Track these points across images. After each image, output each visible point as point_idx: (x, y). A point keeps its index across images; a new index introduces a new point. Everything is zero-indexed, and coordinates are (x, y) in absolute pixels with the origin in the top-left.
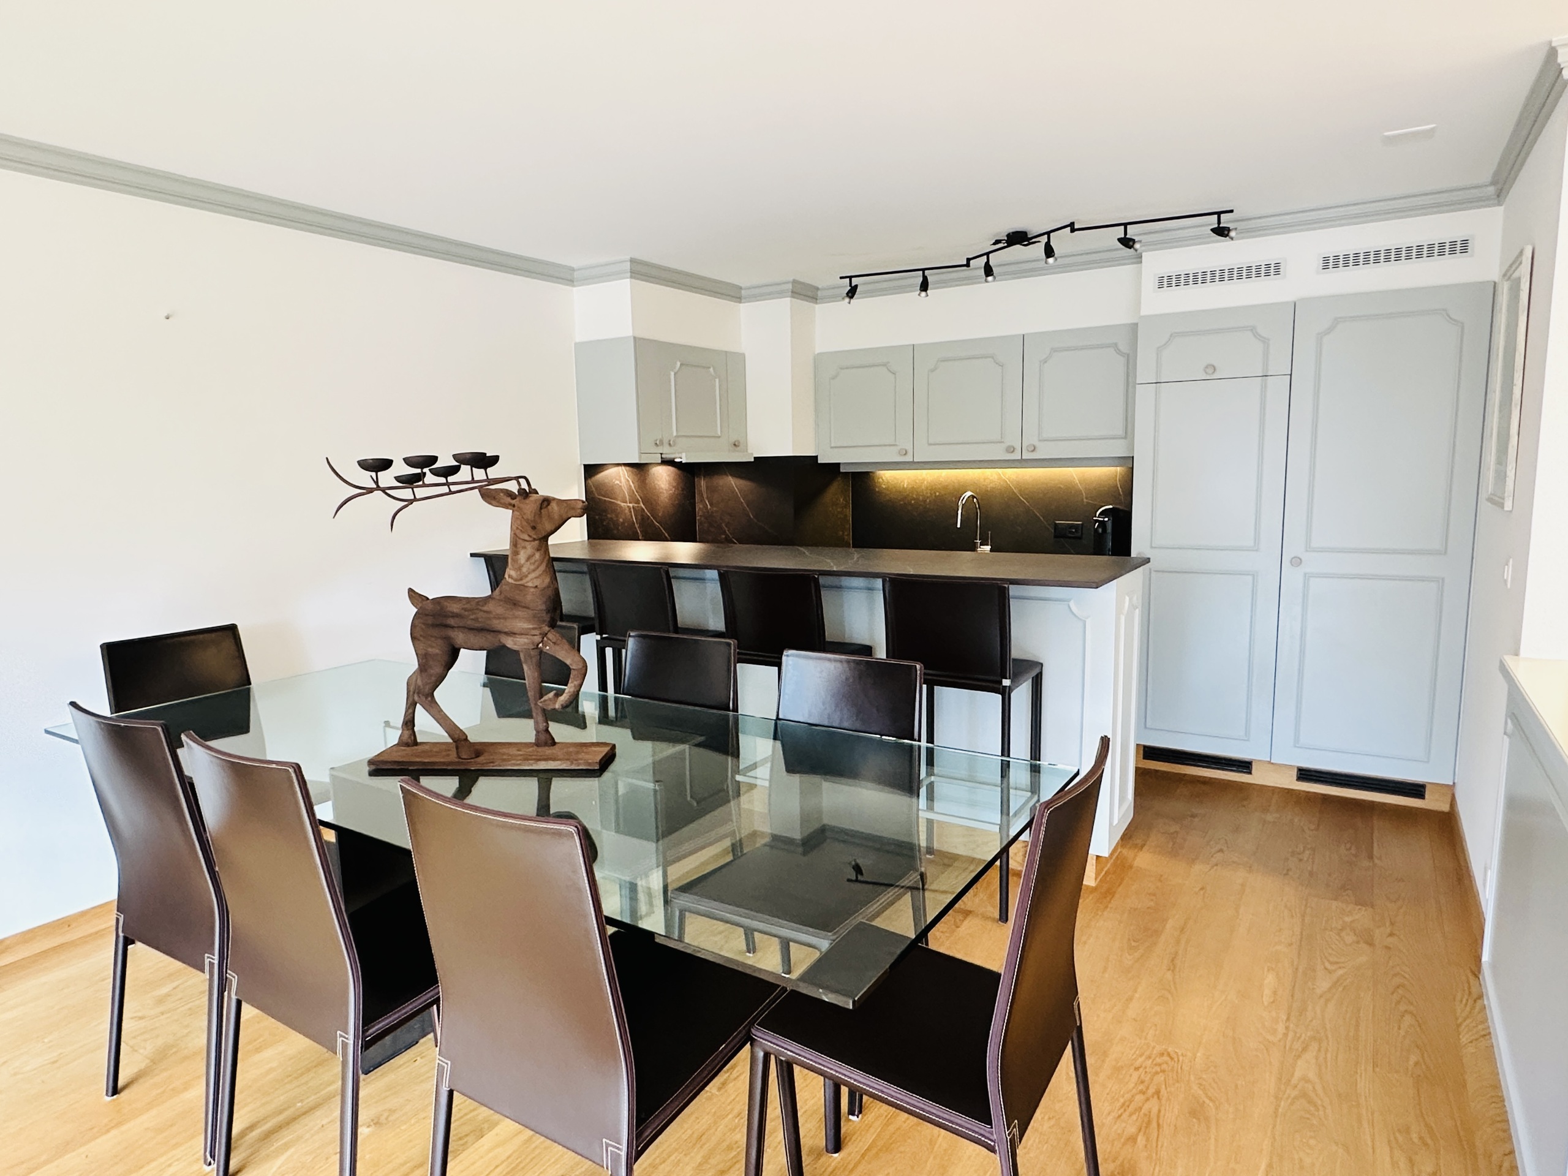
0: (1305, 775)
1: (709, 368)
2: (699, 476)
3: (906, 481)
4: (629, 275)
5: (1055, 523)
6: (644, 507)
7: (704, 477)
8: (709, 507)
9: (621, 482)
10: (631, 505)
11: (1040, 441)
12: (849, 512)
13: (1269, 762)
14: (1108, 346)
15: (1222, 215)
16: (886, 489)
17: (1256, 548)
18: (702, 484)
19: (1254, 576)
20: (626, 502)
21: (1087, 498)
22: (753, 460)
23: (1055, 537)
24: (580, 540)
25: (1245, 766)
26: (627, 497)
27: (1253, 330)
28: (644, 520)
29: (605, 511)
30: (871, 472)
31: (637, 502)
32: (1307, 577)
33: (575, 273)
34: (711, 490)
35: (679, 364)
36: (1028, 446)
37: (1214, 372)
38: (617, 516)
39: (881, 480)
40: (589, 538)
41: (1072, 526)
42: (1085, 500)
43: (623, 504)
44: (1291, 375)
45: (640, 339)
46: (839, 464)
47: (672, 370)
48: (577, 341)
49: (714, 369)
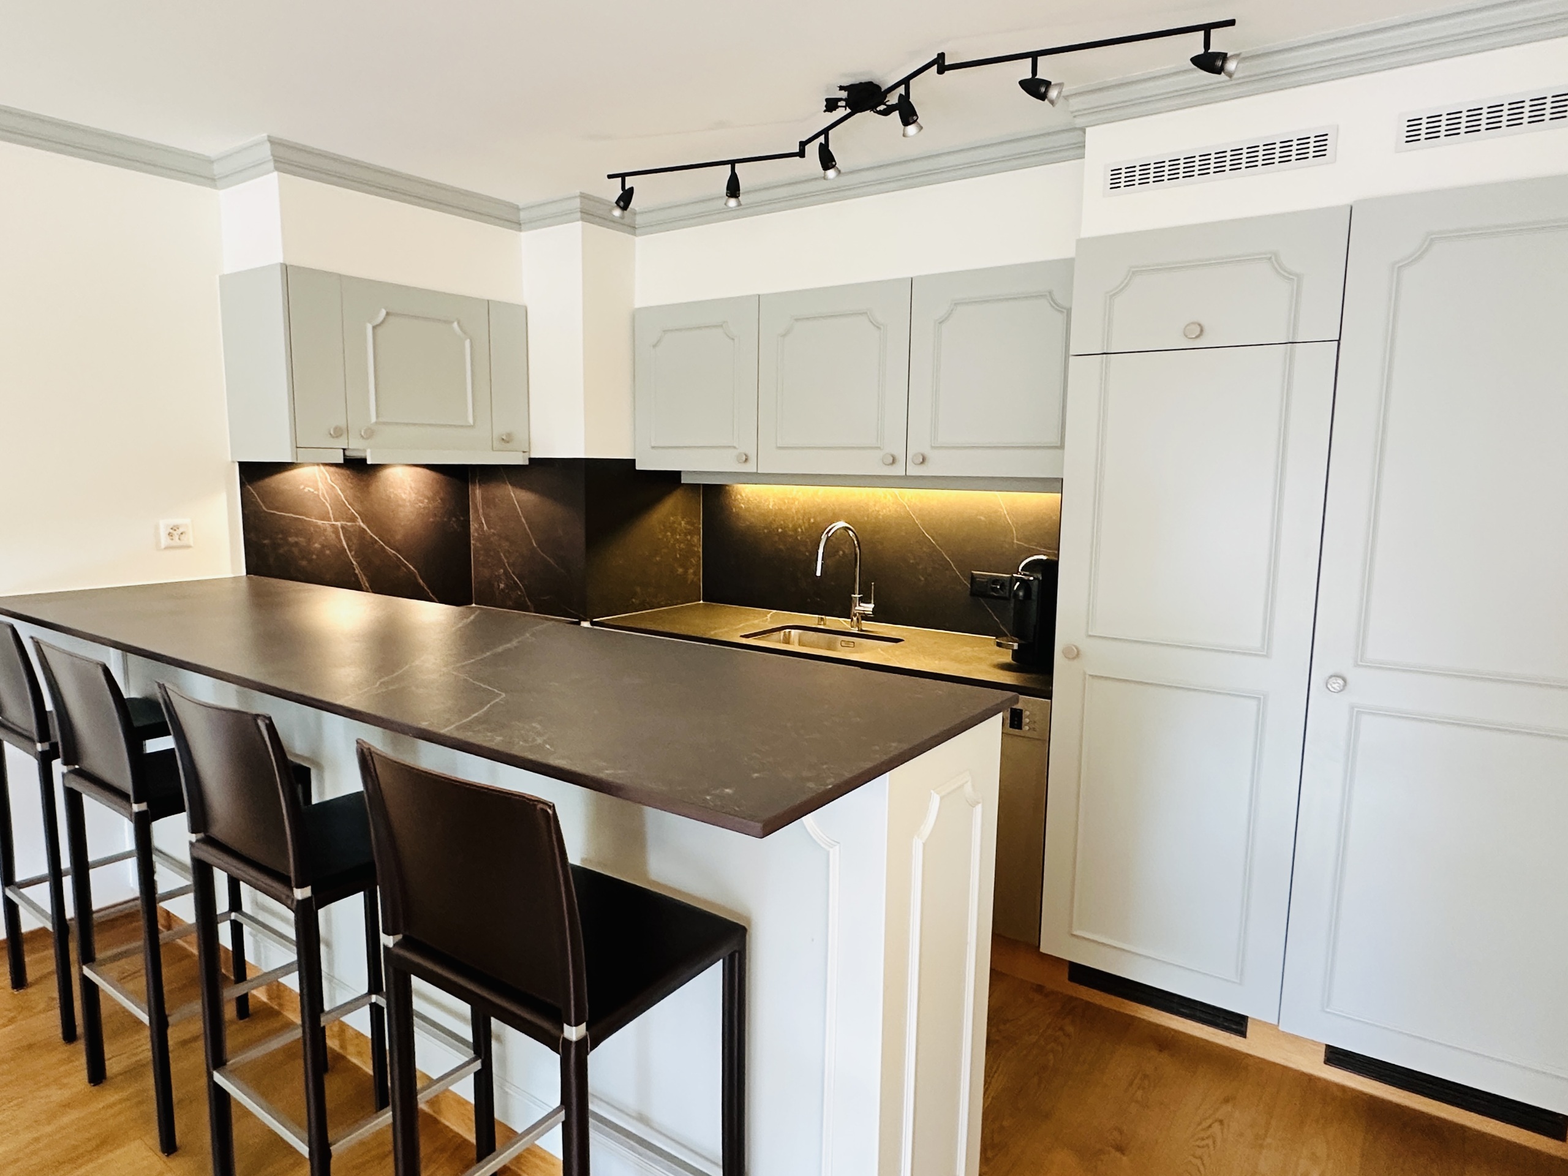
0: (1336, 1056)
1: (453, 322)
2: (474, 483)
3: (771, 500)
4: (271, 165)
5: (973, 577)
6: (365, 527)
7: (480, 485)
8: (485, 527)
9: (317, 489)
10: (339, 524)
11: (933, 448)
12: (698, 540)
13: (1275, 1027)
14: (1039, 296)
15: (1213, 32)
16: (747, 510)
17: (1265, 651)
18: (477, 493)
19: (1261, 700)
20: (329, 519)
21: (1018, 540)
22: (527, 463)
23: (972, 594)
24: (232, 576)
25: (1236, 1023)
26: (331, 512)
27: (1272, 258)
28: (365, 548)
29: (286, 533)
30: (726, 485)
31: (353, 519)
32: (1356, 713)
33: (215, 166)
34: (488, 502)
35: (383, 313)
36: (915, 455)
37: (1197, 337)
38: (309, 541)
39: (739, 496)
40: (248, 573)
41: (996, 581)
42: (1015, 541)
43: (320, 522)
44: (1339, 341)
45: (299, 269)
46: (679, 472)
47: (370, 322)
48: (227, 271)
49: (458, 323)
